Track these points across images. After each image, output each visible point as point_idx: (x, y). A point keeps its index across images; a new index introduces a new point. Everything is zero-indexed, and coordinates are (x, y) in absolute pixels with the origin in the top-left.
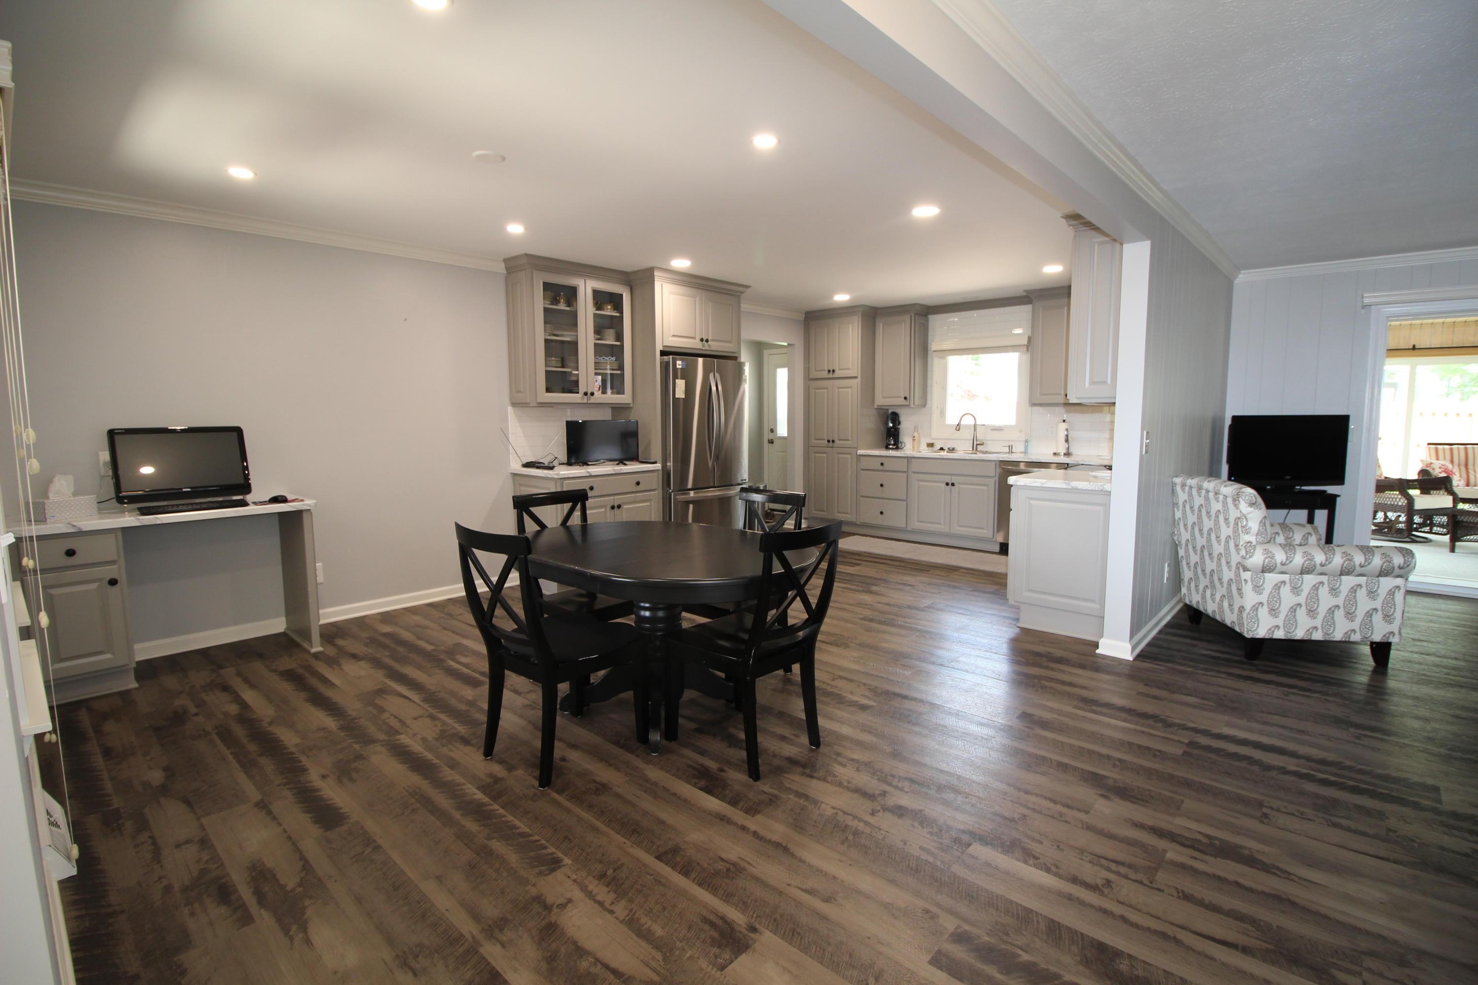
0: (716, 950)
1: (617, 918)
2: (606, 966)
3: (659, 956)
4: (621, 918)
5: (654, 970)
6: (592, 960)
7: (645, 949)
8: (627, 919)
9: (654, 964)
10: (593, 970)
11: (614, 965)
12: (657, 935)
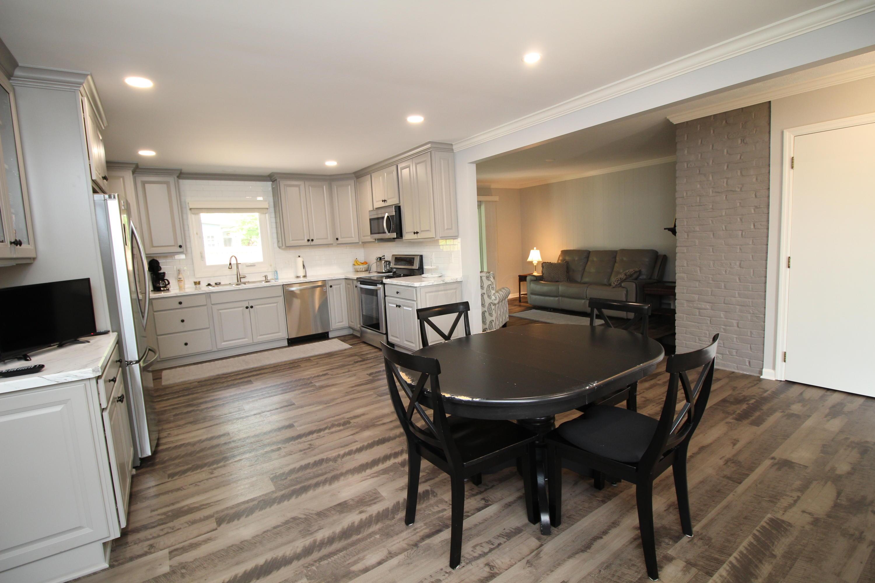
2: (838, 496)
3: (815, 482)
4: (801, 494)
5: (826, 483)
6: (839, 501)
7: (815, 486)
8: (799, 492)
9: (822, 483)
10: (845, 500)
11: (835, 494)
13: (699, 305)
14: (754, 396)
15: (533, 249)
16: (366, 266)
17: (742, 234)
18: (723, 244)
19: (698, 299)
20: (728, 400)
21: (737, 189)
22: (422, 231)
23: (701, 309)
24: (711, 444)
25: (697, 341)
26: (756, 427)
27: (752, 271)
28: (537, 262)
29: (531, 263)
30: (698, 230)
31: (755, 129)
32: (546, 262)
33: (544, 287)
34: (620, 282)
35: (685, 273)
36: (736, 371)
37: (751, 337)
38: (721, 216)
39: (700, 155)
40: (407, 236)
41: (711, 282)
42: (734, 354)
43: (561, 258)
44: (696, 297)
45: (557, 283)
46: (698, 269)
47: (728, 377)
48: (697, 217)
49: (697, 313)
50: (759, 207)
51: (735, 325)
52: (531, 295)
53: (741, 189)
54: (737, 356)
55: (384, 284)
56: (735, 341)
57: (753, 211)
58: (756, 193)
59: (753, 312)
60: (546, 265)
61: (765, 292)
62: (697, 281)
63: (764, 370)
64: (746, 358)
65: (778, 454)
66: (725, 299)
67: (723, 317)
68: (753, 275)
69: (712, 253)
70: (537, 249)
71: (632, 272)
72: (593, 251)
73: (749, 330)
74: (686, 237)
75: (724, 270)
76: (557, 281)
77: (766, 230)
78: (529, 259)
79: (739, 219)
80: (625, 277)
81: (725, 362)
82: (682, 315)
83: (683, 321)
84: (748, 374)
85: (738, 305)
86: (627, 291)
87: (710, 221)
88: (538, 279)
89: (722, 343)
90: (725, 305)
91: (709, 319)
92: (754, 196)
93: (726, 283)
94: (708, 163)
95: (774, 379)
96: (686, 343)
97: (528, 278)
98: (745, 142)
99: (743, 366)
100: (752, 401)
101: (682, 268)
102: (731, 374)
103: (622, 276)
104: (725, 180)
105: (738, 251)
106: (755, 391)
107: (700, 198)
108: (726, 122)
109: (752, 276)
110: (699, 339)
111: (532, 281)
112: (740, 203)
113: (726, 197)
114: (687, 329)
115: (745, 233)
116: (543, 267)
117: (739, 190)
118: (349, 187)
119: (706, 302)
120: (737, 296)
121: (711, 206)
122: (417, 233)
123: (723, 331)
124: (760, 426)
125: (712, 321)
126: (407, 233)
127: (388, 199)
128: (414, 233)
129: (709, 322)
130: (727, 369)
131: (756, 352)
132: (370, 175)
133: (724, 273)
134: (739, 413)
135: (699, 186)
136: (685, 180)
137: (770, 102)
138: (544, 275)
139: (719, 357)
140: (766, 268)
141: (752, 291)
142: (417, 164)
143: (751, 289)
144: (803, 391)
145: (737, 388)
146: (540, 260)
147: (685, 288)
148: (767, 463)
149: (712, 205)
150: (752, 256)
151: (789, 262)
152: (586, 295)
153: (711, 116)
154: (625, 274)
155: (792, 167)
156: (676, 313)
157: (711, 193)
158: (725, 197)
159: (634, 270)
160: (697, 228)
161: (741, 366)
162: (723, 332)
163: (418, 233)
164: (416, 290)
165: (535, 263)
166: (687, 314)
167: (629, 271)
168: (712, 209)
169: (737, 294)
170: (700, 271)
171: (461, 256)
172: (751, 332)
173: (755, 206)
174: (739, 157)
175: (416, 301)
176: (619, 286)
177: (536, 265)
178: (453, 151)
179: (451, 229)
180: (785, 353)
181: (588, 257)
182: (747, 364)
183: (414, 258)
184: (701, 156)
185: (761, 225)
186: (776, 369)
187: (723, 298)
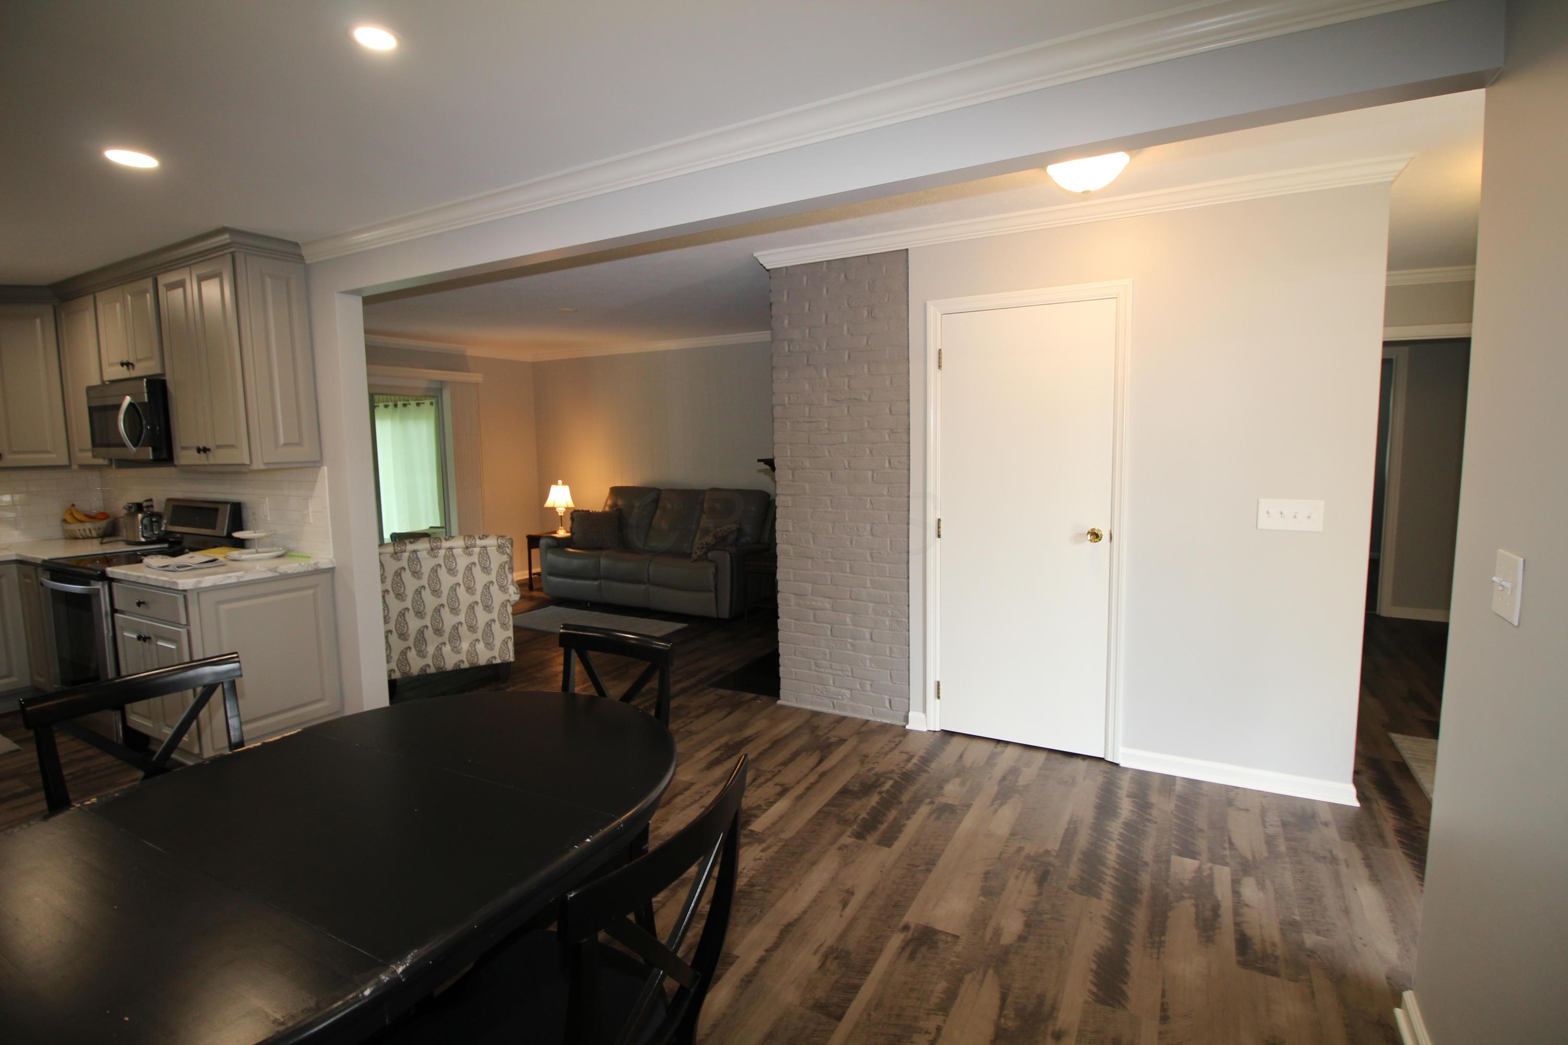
0: (941, 944)
1: (944, 1021)
2: (1002, 1007)
3: (968, 977)
4: (943, 1018)
5: (985, 975)
6: (1003, 1021)
7: (967, 990)
8: (940, 1013)
9: (979, 977)
10: (1012, 1015)
11: (997, 1002)
12: (948, 985)
13: (814, 603)
14: (892, 771)
15: (556, 484)
16: (103, 524)
17: (873, 477)
18: (846, 493)
19: (812, 590)
20: (851, 788)
21: (863, 398)
22: (218, 447)
23: (817, 609)
24: (805, 912)
25: (813, 667)
26: (886, 849)
27: (889, 542)
28: (564, 509)
29: (553, 509)
30: (808, 466)
31: (887, 295)
32: (579, 511)
33: (574, 559)
34: (705, 549)
35: (792, 544)
36: (871, 719)
37: (891, 657)
38: (842, 443)
39: (807, 331)
40: (186, 457)
41: (830, 560)
42: (868, 688)
43: (609, 502)
44: (809, 587)
45: (597, 553)
46: (811, 536)
47: (858, 733)
48: (807, 442)
49: (812, 617)
50: (895, 430)
51: (868, 636)
52: (548, 577)
53: (870, 397)
54: (873, 692)
55: (111, 581)
56: (868, 665)
57: (887, 438)
58: (891, 407)
59: (892, 613)
60: (578, 517)
61: (908, 578)
62: (809, 558)
63: (911, 714)
64: (886, 695)
65: (912, 916)
66: (851, 591)
67: (850, 623)
68: (891, 549)
69: (830, 509)
70: (564, 484)
71: (726, 531)
72: (665, 490)
73: (888, 645)
74: (790, 477)
75: (849, 540)
76: (600, 549)
77: (906, 472)
78: (549, 503)
79: (868, 451)
80: (714, 541)
81: (855, 704)
82: (789, 620)
83: (790, 631)
84: (888, 722)
85: (871, 602)
86: (716, 569)
87: (826, 451)
88: (562, 544)
89: (849, 669)
90: (852, 602)
91: (829, 626)
92: (888, 411)
93: (852, 563)
94: (820, 347)
95: (925, 730)
96: (796, 673)
97: (543, 542)
98: (873, 316)
99: (881, 709)
100: (888, 785)
101: (786, 535)
102: (863, 725)
103: (709, 539)
104: (846, 380)
105: (868, 505)
106: (892, 761)
107: (810, 409)
108: (846, 277)
109: (889, 550)
110: (815, 663)
111: (549, 547)
112: (869, 422)
113: (848, 411)
114: (797, 646)
115: (877, 474)
116: (572, 519)
117: (866, 399)
118: (38, 321)
119: (823, 597)
120: (869, 585)
121: (826, 425)
122: (206, 450)
123: (851, 648)
124: (893, 843)
125: (833, 630)
126: (183, 448)
127: (138, 360)
128: (199, 450)
129: (829, 633)
130: (858, 716)
131: (898, 683)
132: (91, 297)
133: (848, 543)
134: (864, 818)
135: (807, 386)
136: (786, 373)
137: (907, 250)
138: (574, 537)
139: (846, 696)
140: (908, 537)
141: (890, 577)
142: (201, 279)
143: (888, 575)
144: (965, 749)
145: (868, 757)
146: (571, 504)
147: (791, 570)
148: (896, 941)
149: (828, 423)
150: (888, 516)
151: (939, 527)
152: (649, 576)
153: (822, 262)
154: (715, 536)
155: (940, 367)
156: (778, 618)
157: (826, 402)
158: (846, 409)
159: (728, 529)
160: (807, 464)
161: (878, 709)
162: (850, 650)
163: (209, 450)
164: (185, 598)
165: (561, 510)
166: (796, 620)
167: (721, 531)
168: (828, 429)
169: (868, 582)
170: (814, 541)
171: (329, 509)
172: (891, 649)
173: (890, 429)
174: (865, 340)
175: (188, 624)
176: (704, 558)
177: (562, 514)
178: (304, 260)
179: (299, 444)
180: (939, 683)
181: (657, 501)
182: (887, 705)
183: (216, 510)
184: (810, 333)
185: (899, 462)
186: (927, 711)
187: (849, 589)
